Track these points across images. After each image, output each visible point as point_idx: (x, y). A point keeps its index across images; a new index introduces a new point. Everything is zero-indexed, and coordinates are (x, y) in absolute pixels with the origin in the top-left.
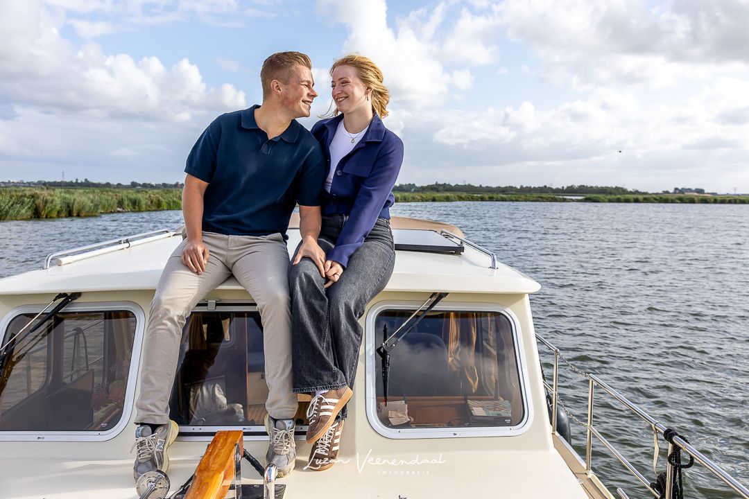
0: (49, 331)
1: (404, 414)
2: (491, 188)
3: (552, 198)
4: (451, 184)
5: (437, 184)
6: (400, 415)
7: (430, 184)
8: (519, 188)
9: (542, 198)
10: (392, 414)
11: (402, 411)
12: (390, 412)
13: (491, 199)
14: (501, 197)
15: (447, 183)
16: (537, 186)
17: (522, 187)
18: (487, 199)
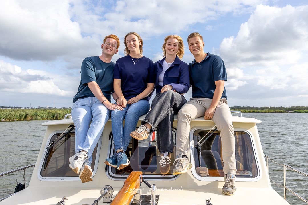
0: (66, 140)
1: (206, 172)
2: (258, 108)
3: (280, 111)
4: (241, 106)
5: (235, 106)
6: (205, 173)
7: (232, 107)
8: (270, 107)
9: (275, 111)
10: (201, 172)
11: (206, 171)
12: (200, 171)
13: (253, 112)
14: (258, 111)
15: (239, 106)
16: (277, 107)
17: (271, 107)
18: (252, 112)
